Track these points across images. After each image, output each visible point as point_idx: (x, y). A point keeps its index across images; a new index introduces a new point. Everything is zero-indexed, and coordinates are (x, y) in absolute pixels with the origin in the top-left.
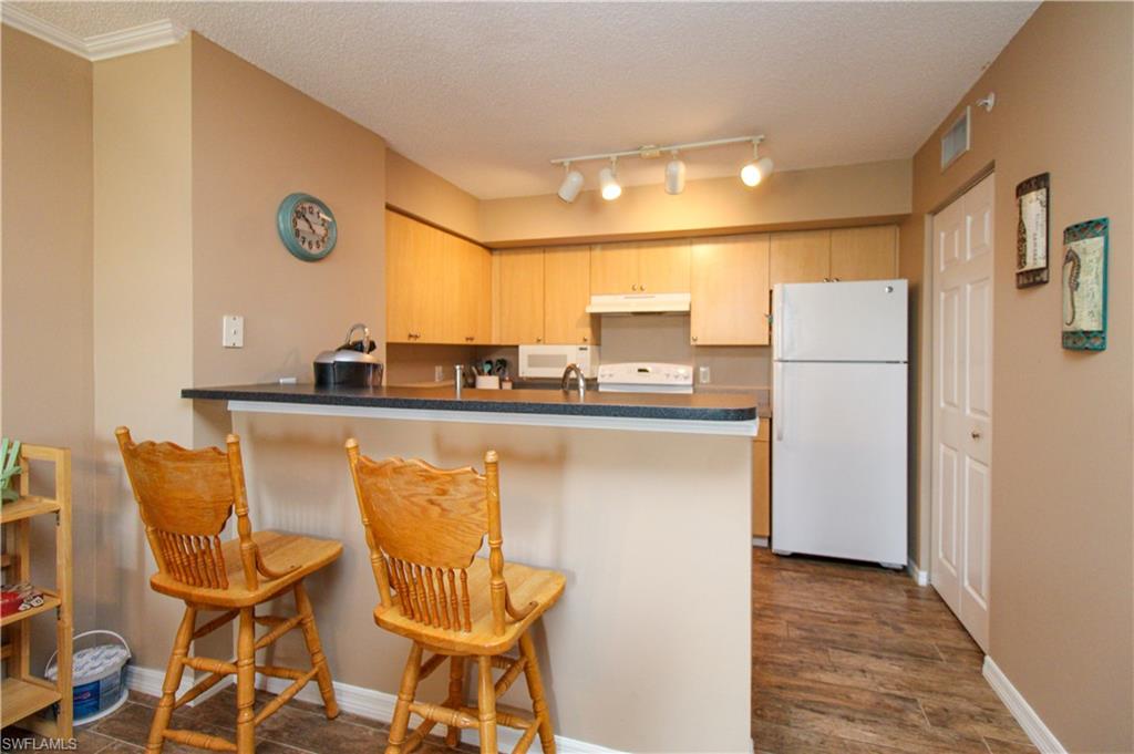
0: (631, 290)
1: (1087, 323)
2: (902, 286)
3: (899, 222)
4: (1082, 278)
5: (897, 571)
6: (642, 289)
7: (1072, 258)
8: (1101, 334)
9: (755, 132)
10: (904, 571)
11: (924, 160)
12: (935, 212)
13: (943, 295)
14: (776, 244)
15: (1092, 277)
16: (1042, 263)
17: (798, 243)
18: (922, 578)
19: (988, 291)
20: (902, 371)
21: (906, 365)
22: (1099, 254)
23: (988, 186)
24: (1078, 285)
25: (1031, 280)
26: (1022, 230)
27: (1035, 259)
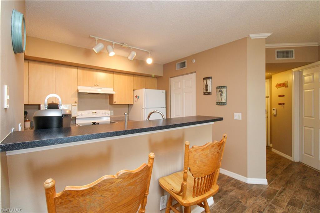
0: (94, 85)
3: (157, 77)
4: (223, 94)
6: (98, 85)
7: (221, 91)
12: (171, 78)
15: (225, 94)
16: (211, 91)
17: (139, 78)
21: (165, 109)
22: (225, 91)
24: (222, 95)
26: (207, 85)
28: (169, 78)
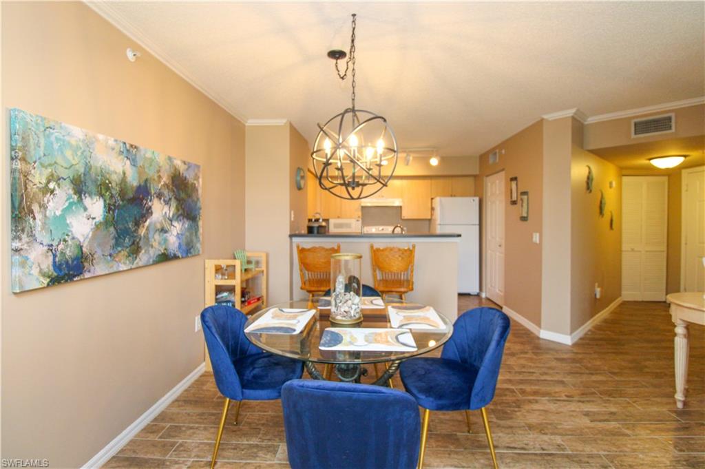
0: (378, 196)
1: (525, 215)
2: (477, 199)
3: (475, 176)
4: (523, 204)
5: (475, 295)
6: (383, 197)
7: (522, 200)
8: (527, 217)
9: (434, 148)
10: (478, 295)
11: (483, 158)
12: (487, 176)
13: (490, 203)
14: (433, 181)
15: (525, 205)
16: (515, 199)
17: (441, 182)
18: (483, 295)
19: (504, 204)
20: (477, 227)
22: (527, 199)
23: (503, 173)
24: (523, 206)
25: (514, 203)
26: (511, 190)
27: (514, 198)
28: (485, 178)
